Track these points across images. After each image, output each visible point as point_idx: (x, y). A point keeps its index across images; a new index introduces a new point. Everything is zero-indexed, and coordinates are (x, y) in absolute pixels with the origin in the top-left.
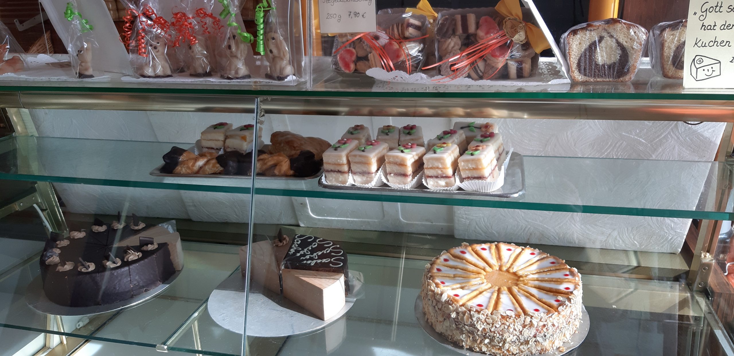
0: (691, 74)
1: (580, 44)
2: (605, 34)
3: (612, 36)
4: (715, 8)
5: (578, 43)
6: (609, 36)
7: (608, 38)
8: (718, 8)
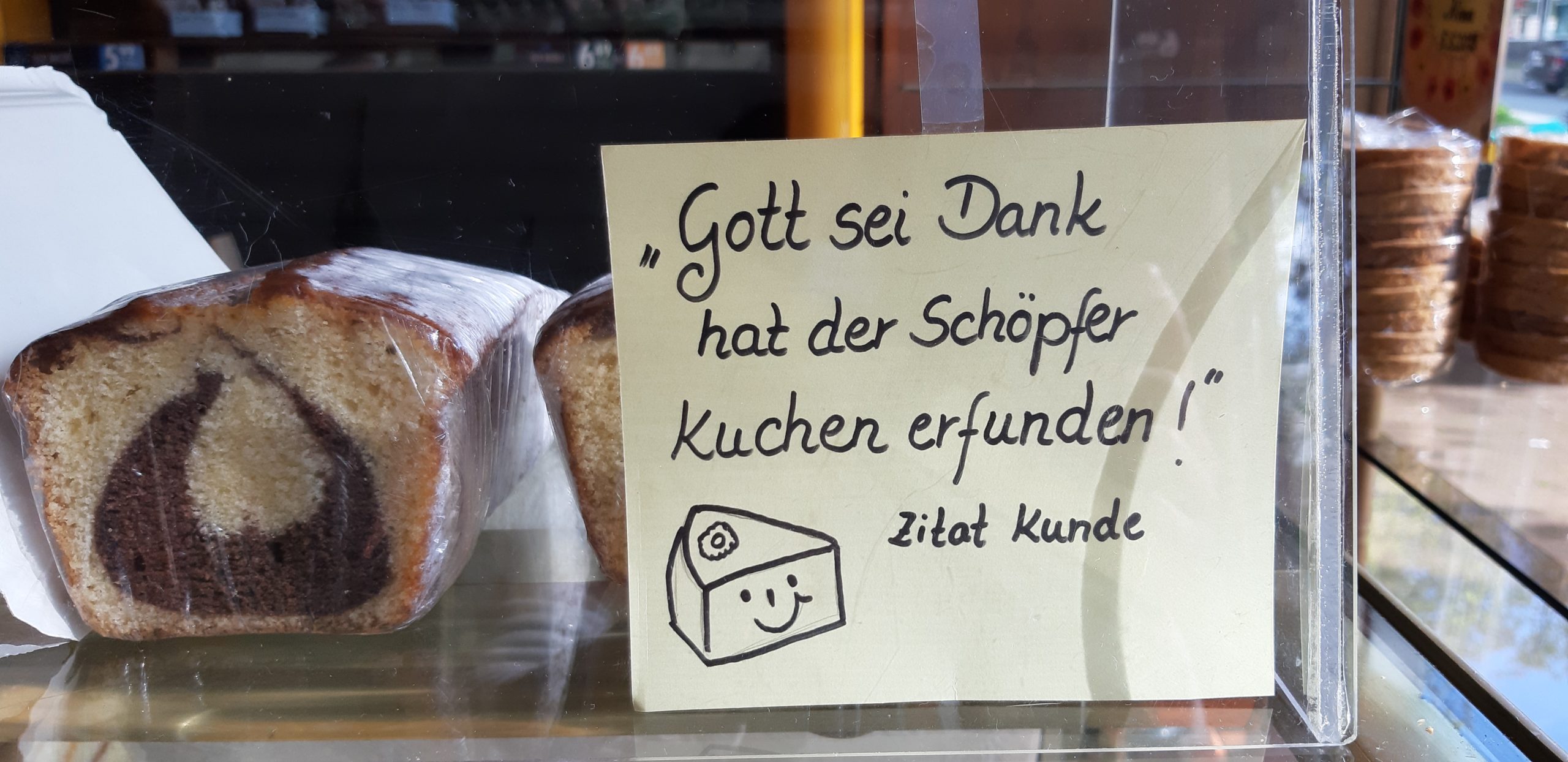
0: (673, 624)
1: (92, 416)
2: (220, 360)
3: (264, 374)
4: (759, 220)
5: (77, 413)
6: (249, 374)
7: (247, 384)
8: (778, 224)
